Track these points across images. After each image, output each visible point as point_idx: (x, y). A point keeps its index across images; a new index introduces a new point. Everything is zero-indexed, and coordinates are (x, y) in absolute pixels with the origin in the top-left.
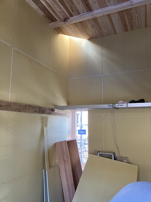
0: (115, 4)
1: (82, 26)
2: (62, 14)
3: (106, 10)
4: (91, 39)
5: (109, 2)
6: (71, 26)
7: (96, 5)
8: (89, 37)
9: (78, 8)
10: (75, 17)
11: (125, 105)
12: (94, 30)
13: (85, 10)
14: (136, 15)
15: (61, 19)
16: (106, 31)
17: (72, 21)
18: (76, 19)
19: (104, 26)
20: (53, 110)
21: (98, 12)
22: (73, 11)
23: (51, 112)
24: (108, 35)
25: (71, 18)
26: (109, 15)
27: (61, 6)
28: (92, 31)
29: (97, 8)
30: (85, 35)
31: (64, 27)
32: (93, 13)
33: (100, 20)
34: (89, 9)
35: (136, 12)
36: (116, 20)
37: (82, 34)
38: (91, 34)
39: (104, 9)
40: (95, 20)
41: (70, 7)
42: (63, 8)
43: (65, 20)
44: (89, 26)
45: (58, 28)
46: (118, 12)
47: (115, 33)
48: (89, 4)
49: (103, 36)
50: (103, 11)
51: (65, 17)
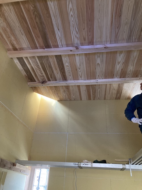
0: (85, 80)
1: (56, 90)
2: (42, 78)
3: (77, 82)
4: (61, 101)
5: (81, 77)
6: (47, 88)
7: (70, 77)
8: (59, 99)
9: (56, 76)
10: (52, 82)
11: (89, 165)
12: (64, 95)
13: (61, 79)
14: (99, 90)
15: (39, 81)
16: (74, 97)
17: (48, 84)
18: (52, 83)
19: (73, 93)
20: (14, 165)
21: (71, 82)
22: (51, 77)
23: (12, 166)
24: (75, 100)
25: (49, 82)
26: (79, 86)
27: (43, 72)
28: (63, 95)
29: (71, 79)
30: (57, 97)
31: (40, 87)
32: (67, 82)
33: (71, 88)
34: (65, 79)
35: (99, 88)
36: (83, 90)
37: (54, 95)
38: (61, 97)
39: (76, 81)
40: (67, 87)
41: (50, 74)
42: (44, 74)
43: (43, 82)
44: (62, 90)
45: (35, 87)
46: (86, 85)
47: (81, 99)
48: (66, 75)
49: (71, 100)
50: (75, 82)
51: (43, 80)
